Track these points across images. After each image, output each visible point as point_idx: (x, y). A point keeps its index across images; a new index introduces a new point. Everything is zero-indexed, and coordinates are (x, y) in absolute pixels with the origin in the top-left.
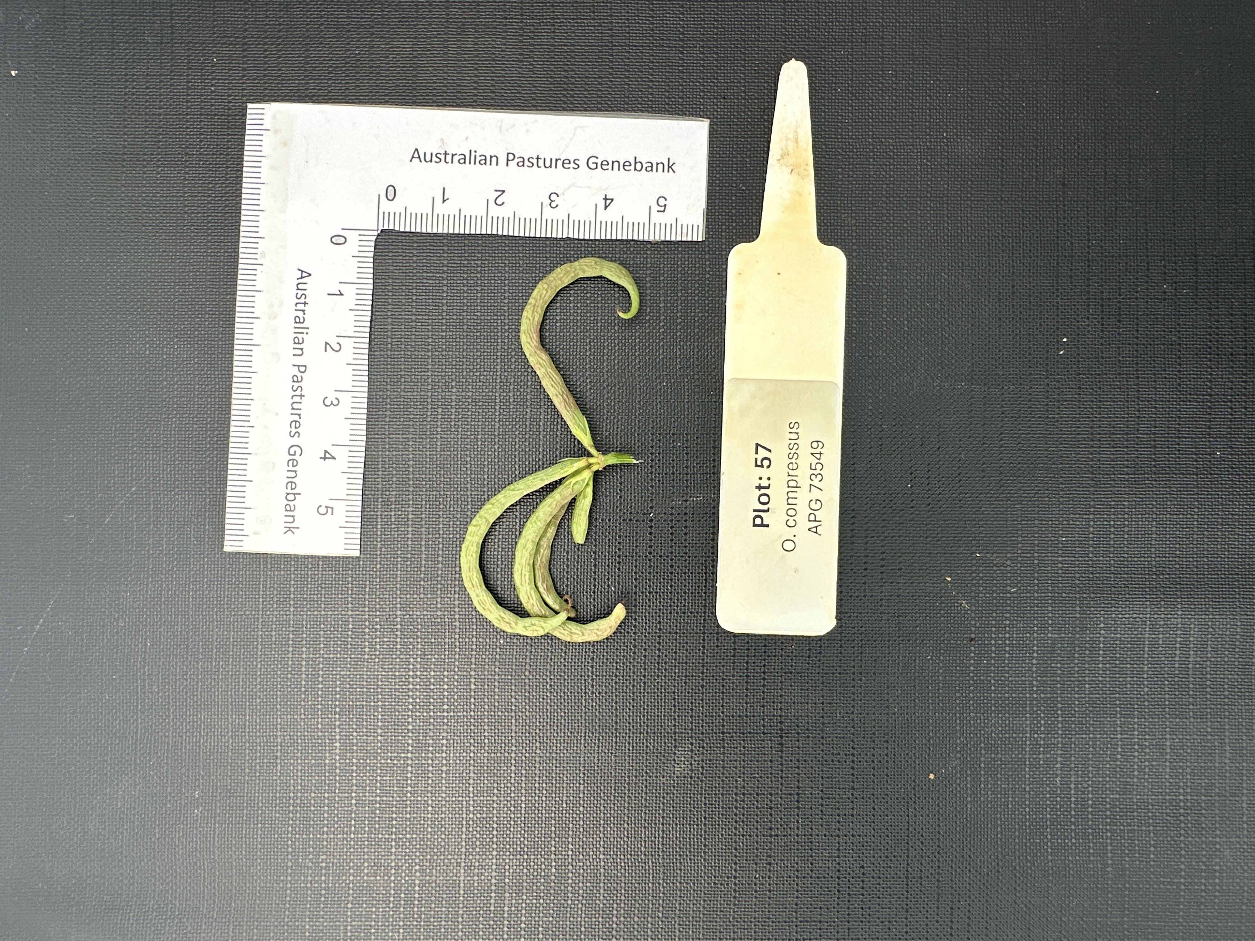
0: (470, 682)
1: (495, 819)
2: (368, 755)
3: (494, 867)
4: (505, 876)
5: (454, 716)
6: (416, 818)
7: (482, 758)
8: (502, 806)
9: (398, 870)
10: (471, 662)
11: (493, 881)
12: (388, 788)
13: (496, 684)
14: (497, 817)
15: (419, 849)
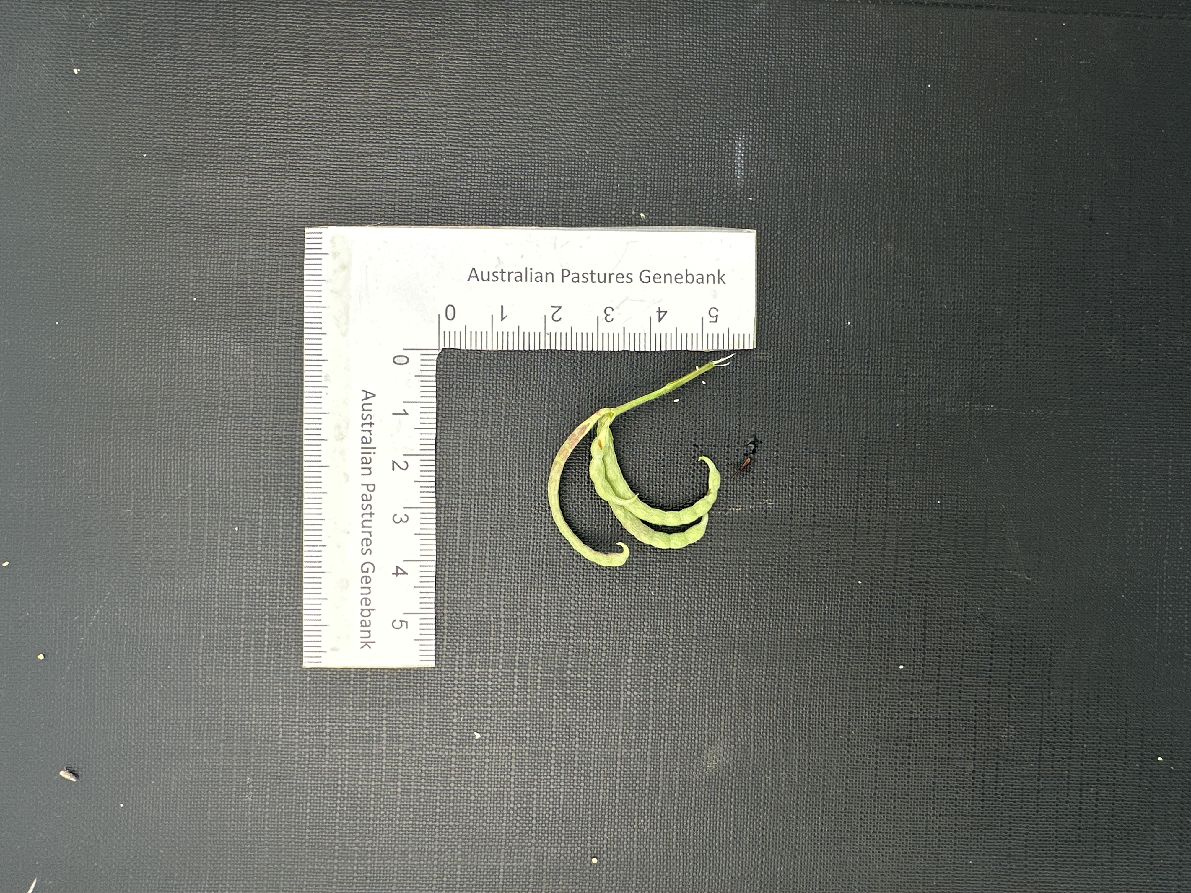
0: (514, 679)
1: (534, 809)
2: (414, 746)
3: (533, 854)
4: (543, 863)
5: (498, 711)
6: (459, 806)
7: (524, 751)
8: (542, 796)
9: (441, 855)
10: (515, 660)
11: (532, 867)
12: (433, 778)
13: (539, 681)
14: (536, 807)
15: (462, 835)
